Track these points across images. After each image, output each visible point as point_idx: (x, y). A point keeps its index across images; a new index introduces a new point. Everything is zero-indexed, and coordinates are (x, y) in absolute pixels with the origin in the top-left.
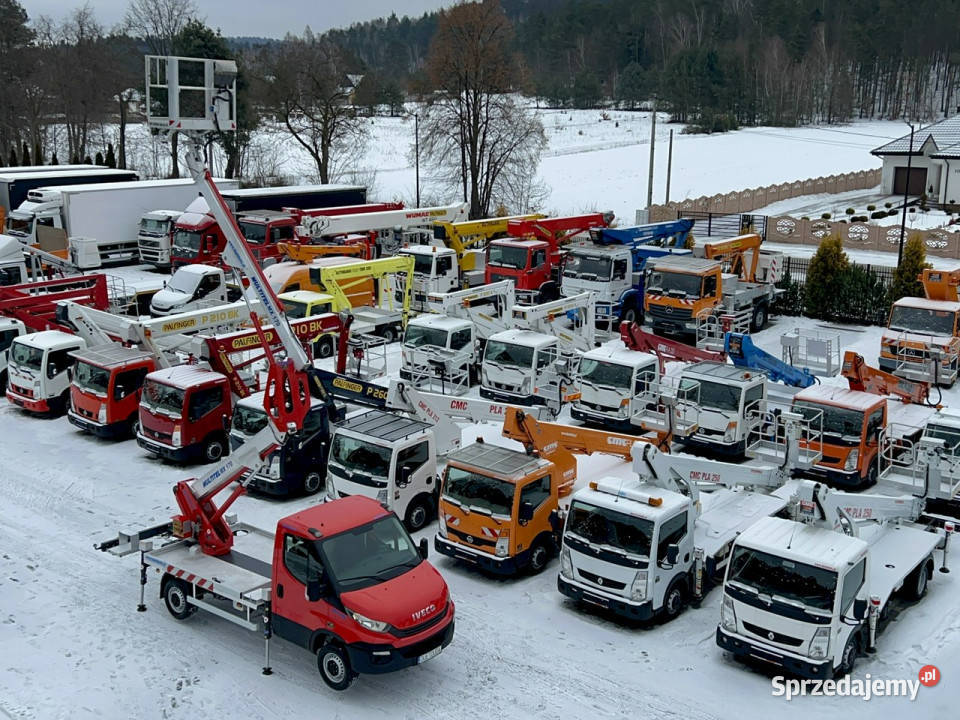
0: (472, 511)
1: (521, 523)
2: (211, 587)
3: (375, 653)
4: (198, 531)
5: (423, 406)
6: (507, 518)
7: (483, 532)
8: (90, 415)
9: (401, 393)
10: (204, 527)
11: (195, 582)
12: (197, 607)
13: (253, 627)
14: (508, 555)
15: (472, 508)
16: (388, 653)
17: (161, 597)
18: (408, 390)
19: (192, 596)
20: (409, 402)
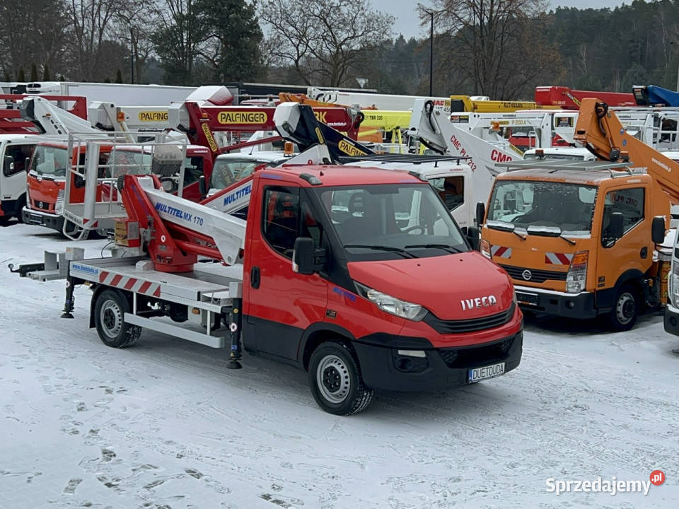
0: (530, 233)
1: (604, 244)
2: (158, 292)
3: (400, 352)
4: (148, 238)
5: (456, 143)
6: (586, 235)
7: (548, 261)
8: (46, 206)
9: (429, 115)
10: (157, 234)
11: (135, 289)
12: (140, 328)
13: (215, 342)
14: (585, 290)
15: (531, 229)
16: (421, 354)
17: (92, 325)
18: (438, 113)
19: (132, 312)
20: (438, 131)
